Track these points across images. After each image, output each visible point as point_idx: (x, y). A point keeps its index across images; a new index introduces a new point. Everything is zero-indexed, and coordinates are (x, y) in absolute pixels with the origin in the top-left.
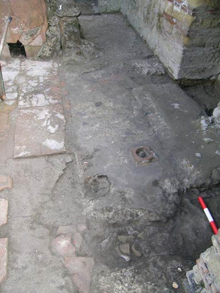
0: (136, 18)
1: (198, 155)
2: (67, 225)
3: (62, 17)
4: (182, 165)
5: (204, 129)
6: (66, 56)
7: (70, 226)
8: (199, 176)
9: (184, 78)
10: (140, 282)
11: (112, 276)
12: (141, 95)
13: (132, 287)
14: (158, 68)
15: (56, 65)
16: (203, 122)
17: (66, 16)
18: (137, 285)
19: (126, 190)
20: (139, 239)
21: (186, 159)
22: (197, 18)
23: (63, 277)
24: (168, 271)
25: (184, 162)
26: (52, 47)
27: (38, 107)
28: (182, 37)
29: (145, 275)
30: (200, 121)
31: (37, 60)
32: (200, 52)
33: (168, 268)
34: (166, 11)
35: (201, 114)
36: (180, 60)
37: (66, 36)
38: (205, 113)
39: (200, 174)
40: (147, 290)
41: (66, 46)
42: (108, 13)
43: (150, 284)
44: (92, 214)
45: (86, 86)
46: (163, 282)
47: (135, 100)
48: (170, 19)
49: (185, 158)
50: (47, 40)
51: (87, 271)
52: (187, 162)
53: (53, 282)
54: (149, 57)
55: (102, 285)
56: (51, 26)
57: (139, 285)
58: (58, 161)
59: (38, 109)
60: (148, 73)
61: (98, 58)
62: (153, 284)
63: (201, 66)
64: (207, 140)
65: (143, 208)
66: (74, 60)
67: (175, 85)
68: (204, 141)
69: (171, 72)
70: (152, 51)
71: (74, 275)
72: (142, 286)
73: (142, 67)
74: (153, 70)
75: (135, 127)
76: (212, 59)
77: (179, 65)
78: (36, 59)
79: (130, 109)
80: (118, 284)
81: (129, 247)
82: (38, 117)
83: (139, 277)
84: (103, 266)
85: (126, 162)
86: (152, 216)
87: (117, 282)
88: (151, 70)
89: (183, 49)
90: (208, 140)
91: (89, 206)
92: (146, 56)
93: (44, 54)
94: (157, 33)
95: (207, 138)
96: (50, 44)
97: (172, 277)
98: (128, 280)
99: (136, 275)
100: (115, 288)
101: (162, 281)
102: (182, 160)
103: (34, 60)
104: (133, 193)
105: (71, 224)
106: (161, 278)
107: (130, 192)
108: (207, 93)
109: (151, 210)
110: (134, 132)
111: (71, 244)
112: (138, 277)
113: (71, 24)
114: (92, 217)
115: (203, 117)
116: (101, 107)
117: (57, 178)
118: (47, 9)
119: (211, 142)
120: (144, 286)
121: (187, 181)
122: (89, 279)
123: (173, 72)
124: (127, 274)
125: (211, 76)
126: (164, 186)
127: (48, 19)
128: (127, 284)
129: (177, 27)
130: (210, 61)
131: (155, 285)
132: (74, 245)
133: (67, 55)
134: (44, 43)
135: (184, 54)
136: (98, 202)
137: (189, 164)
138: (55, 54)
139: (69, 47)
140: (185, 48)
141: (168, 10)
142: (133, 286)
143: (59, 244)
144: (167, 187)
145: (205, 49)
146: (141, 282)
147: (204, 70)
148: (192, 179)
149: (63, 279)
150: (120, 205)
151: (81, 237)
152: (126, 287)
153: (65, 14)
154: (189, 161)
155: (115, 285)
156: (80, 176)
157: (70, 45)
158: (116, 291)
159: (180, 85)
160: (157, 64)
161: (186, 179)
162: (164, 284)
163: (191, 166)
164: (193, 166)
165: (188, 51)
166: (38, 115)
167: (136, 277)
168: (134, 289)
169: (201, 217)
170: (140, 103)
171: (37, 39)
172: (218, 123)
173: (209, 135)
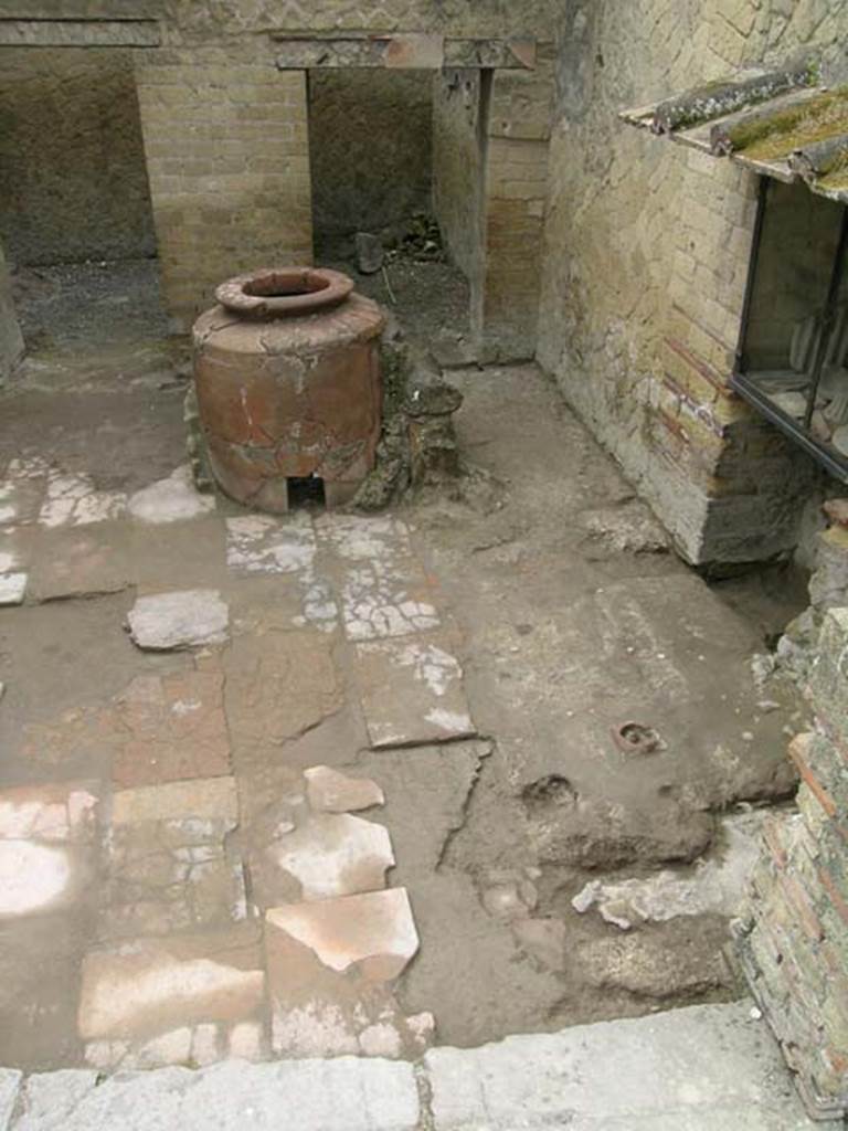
0: (585, 391)
1: (747, 735)
2: (504, 869)
3: (417, 416)
4: (716, 758)
5: (759, 681)
6: (425, 505)
7: (509, 871)
9: (714, 561)
12: (618, 606)
14: (651, 535)
15: (402, 528)
16: (756, 667)
17: (426, 414)
21: (723, 745)
22: (733, 442)
25: (719, 751)
26: (390, 483)
27: (393, 637)
28: (704, 476)
30: (749, 666)
31: (352, 513)
32: (746, 504)
34: (664, 406)
35: (754, 649)
36: (701, 524)
37: (427, 458)
38: (763, 644)
41: (426, 480)
42: (502, 365)
45: (486, 585)
47: (604, 616)
48: (675, 428)
49: (721, 744)
50: (376, 464)
51: (555, 941)
52: (725, 752)
54: (626, 501)
56: (388, 434)
58: (461, 752)
59: (395, 644)
60: (626, 548)
61: (502, 508)
63: (751, 532)
64: (766, 704)
66: (446, 516)
67: (694, 577)
68: (759, 707)
69: (682, 545)
70: (632, 485)
71: (533, 945)
73: (610, 532)
74: (640, 540)
75: (611, 681)
76: (775, 518)
77: (699, 533)
78: (349, 510)
79: (595, 638)
80: (613, 956)
82: (398, 661)
85: (603, 753)
88: (633, 540)
89: (708, 500)
90: (768, 705)
91: (540, 835)
92: (617, 498)
93: (371, 500)
94: (644, 448)
95: (765, 700)
96: (384, 475)
100: (610, 961)
102: (716, 748)
103: (344, 512)
104: (623, 809)
105: (510, 868)
107: (618, 808)
108: (769, 595)
110: (610, 691)
111: (518, 900)
113: (440, 431)
114: (550, 854)
115: (756, 656)
116: (530, 637)
117: (470, 786)
118: (382, 397)
119: (773, 709)
121: (727, 787)
122: (561, 951)
123: (686, 547)
125: (778, 555)
126: (681, 796)
127: (382, 418)
129: (691, 450)
130: (771, 522)
132: (524, 901)
133: (425, 501)
134: (368, 473)
135: (709, 512)
137: (730, 754)
138: (395, 497)
139: (430, 484)
140: (711, 499)
141: (669, 406)
144: (688, 800)
145: (756, 499)
147: (758, 541)
148: (737, 784)
151: (534, 889)
153: (424, 410)
154: (728, 750)
155: (609, 958)
156: (512, 781)
157: (435, 479)
159: (704, 576)
160: (647, 522)
161: (724, 784)
163: (734, 759)
164: (737, 759)
165: (718, 505)
166: (398, 657)
170: (615, 624)
171: (356, 465)
172: (789, 668)
173: (771, 695)
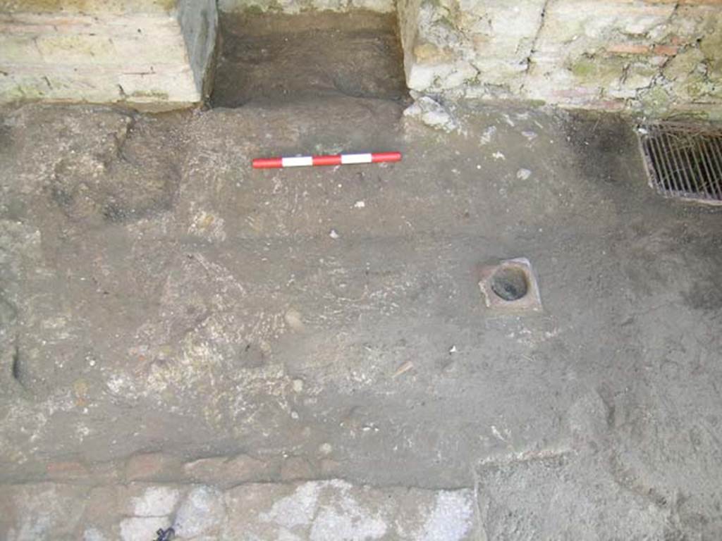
16: (435, 119)
64: (488, 137)
90: (491, 136)
123: (163, 95)
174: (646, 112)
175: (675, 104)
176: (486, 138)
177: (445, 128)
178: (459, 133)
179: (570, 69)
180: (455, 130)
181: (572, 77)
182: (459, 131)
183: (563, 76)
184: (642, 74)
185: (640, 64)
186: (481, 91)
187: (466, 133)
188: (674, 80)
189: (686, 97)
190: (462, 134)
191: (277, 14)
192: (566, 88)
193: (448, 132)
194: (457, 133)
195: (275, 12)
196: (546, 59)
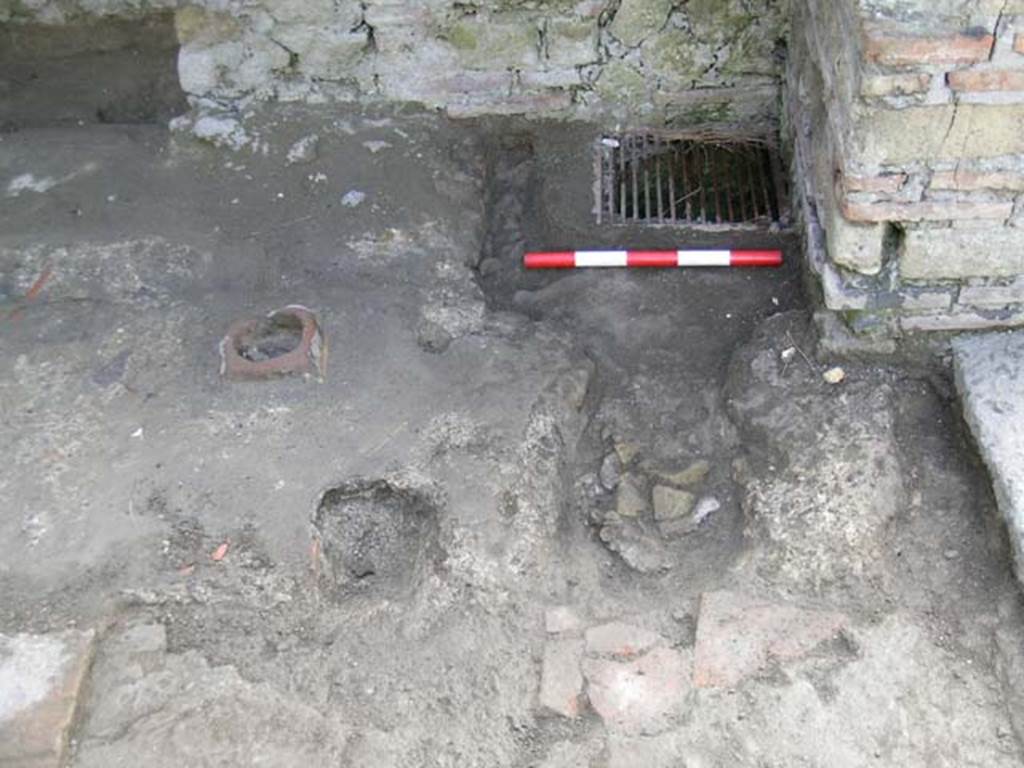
1: (353, 198)
2: (539, 674)
4: (373, 258)
7: (547, 666)
8: (443, 228)
10: (817, 459)
11: (784, 536)
13: (831, 484)
16: (212, 125)
18: (824, 469)
19: (433, 436)
20: (637, 459)
21: (352, 237)
23: (786, 682)
24: (784, 386)
25: (362, 250)
29: (796, 441)
33: (774, 384)
39: (440, 223)
40: (842, 447)
43: (825, 436)
44: (515, 569)
46: (821, 403)
49: (348, 240)
51: (760, 616)
52: (367, 239)
53: (805, 716)
55: (819, 566)
57: (825, 465)
62: (826, 427)
64: (301, 149)
65: (532, 403)
68: (299, 163)
71: (773, 656)
72: (829, 456)
80: (817, 520)
81: (668, 490)
83: (798, 460)
84: (739, 568)
85: (283, 409)
86: (567, 392)
87: (810, 522)
90: (306, 148)
95: (291, 146)
97: (807, 380)
98: (803, 493)
99: (786, 470)
100: (828, 530)
101: (814, 405)
102: (352, 251)
104: (453, 418)
105: (538, 661)
106: (806, 408)
107: (447, 424)
109: (546, 383)
111: (635, 663)
112: (799, 464)
114: (524, 573)
115: (178, 122)
119: (318, 144)
120: (831, 452)
121: (447, 267)
124: (776, 499)
126: (445, 331)
128: (819, 496)
131: (830, 421)
132: (642, 653)
136: (464, 535)
137: (378, 235)
142: (827, 481)
143: (629, 707)
144: (456, 324)
146: (814, 457)
148: (449, 249)
149: (794, 686)
150: (501, 466)
152: (828, 500)
154: (368, 234)
155: (819, 528)
156: (280, 596)
158: (839, 529)
161: (439, 267)
162: (828, 402)
163: (392, 235)
164: (394, 231)
167: (797, 469)
168: (836, 478)
169: (595, 285)
172: (238, 95)
174: (616, 113)
175: (661, 92)
176: (299, 151)
177: (230, 142)
178: (255, 150)
179: (443, 38)
180: (247, 145)
181: (454, 53)
182: (255, 145)
183: (433, 51)
184: (571, 35)
185: (562, 19)
186: (304, 88)
187: (265, 149)
188: (639, 45)
189: (677, 78)
190: (260, 149)
191: (27, 25)
192: (450, 74)
193: (237, 148)
194: (251, 150)
195: (23, 21)
196: (389, 18)
